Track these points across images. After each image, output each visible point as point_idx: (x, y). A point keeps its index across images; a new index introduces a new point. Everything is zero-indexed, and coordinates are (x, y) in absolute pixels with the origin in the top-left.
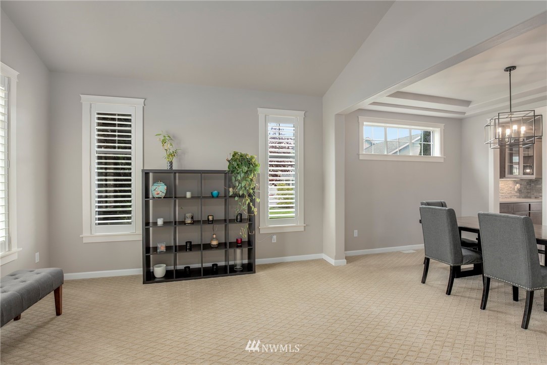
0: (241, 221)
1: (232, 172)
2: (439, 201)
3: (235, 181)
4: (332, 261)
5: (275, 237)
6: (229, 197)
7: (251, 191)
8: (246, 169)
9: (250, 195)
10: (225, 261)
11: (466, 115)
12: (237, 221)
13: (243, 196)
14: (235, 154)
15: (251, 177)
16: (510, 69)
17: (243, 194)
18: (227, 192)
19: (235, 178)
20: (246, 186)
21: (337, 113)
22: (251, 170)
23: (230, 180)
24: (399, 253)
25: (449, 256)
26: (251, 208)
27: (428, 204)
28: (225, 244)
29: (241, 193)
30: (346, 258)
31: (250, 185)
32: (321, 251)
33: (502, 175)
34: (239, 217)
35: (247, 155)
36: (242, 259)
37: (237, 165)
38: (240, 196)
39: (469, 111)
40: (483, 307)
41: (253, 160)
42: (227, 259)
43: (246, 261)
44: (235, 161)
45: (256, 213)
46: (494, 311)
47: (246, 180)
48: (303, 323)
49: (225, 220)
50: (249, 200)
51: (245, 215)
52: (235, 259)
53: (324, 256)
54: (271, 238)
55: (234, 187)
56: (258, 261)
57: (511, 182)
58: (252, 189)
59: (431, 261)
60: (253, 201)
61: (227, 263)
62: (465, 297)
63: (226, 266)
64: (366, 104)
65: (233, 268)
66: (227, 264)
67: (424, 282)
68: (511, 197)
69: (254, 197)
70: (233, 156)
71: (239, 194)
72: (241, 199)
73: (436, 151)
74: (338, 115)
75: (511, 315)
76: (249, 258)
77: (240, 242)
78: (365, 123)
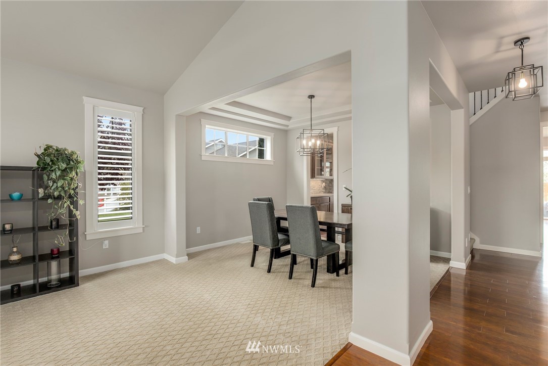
0: (58, 227)
1: (44, 169)
2: (267, 197)
3: (48, 180)
4: (173, 260)
5: (106, 242)
6: (39, 199)
7: (72, 192)
8: (64, 166)
9: (70, 197)
10: (34, 279)
11: (289, 127)
12: (51, 228)
13: (59, 198)
14: (48, 148)
15: (71, 176)
16: (311, 97)
17: (60, 195)
18: (35, 193)
19: (48, 176)
20: (64, 186)
21: (177, 113)
22: (72, 168)
23: (41, 178)
24: (238, 244)
25: (269, 241)
26: (72, 211)
27: (259, 200)
28: (33, 258)
29: (56, 194)
30: (188, 255)
31: (69, 185)
32: (163, 251)
33: (313, 176)
34: (54, 223)
35: (65, 149)
36: (59, 272)
37: (52, 161)
38: (54, 198)
39: (291, 124)
40: (290, 278)
41: (75, 156)
42: (36, 276)
43: (67, 275)
44: (49, 155)
45: (79, 217)
46: (297, 279)
47: (64, 179)
48: (131, 326)
49: (33, 228)
50: (68, 203)
51: (65, 220)
52: (49, 274)
53: (166, 256)
54: (102, 244)
55: (46, 188)
56: (82, 272)
57: (320, 182)
58: (73, 189)
59: (260, 247)
60: (75, 204)
61: (36, 280)
62: (280, 272)
63: (34, 285)
64: (206, 108)
65: (47, 285)
66: (36, 282)
67: (252, 265)
68: (320, 192)
69: (75, 199)
70: (45, 150)
71: (54, 195)
72: (57, 201)
73: (268, 155)
74: (179, 116)
75: (307, 279)
76: (71, 269)
77: (56, 252)
78: (207, 126)
